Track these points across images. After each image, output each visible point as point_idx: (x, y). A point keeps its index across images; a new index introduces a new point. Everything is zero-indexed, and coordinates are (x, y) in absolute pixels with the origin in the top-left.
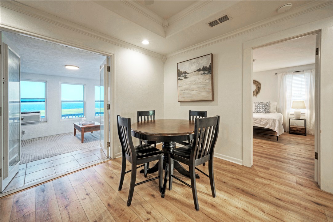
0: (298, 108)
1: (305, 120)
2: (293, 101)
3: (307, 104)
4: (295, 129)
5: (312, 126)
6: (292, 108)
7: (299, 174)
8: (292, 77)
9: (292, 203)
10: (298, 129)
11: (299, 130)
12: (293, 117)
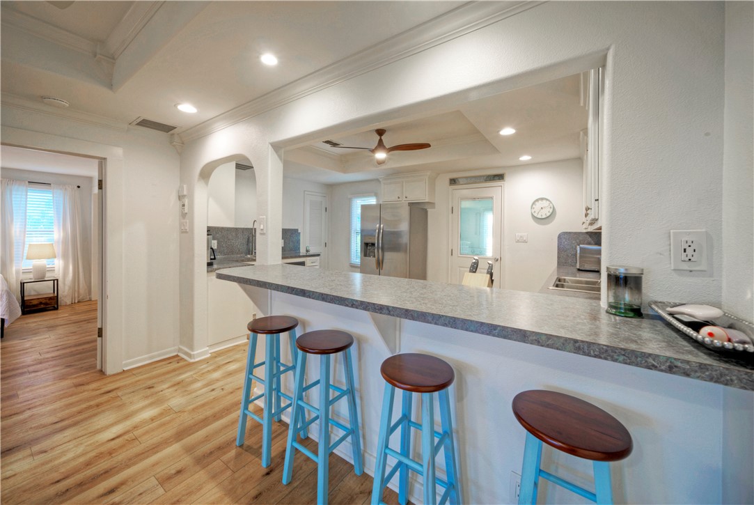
0: (39, 259)
1: (54, 280)
2: (30, 245)
3: (59, 249)
4: (35, 302)
5: (67, 288)
6: (28, 258)
7: (72, 374)
8: (27, 192)
9: (80, 412)
10: (41, 300)
11: (44, 302)
12: (30, 277)
